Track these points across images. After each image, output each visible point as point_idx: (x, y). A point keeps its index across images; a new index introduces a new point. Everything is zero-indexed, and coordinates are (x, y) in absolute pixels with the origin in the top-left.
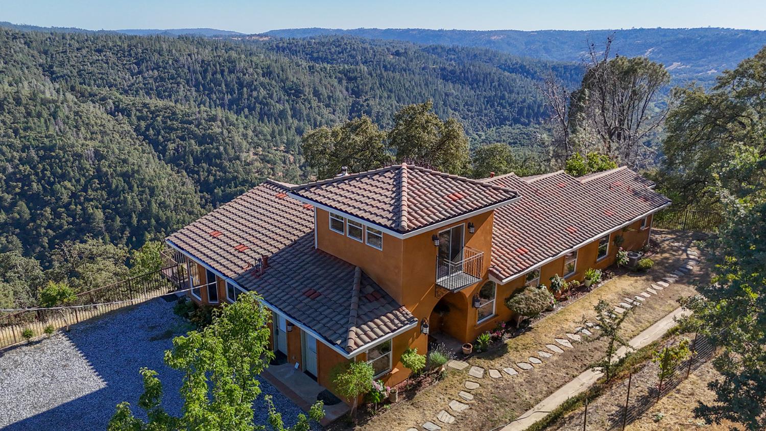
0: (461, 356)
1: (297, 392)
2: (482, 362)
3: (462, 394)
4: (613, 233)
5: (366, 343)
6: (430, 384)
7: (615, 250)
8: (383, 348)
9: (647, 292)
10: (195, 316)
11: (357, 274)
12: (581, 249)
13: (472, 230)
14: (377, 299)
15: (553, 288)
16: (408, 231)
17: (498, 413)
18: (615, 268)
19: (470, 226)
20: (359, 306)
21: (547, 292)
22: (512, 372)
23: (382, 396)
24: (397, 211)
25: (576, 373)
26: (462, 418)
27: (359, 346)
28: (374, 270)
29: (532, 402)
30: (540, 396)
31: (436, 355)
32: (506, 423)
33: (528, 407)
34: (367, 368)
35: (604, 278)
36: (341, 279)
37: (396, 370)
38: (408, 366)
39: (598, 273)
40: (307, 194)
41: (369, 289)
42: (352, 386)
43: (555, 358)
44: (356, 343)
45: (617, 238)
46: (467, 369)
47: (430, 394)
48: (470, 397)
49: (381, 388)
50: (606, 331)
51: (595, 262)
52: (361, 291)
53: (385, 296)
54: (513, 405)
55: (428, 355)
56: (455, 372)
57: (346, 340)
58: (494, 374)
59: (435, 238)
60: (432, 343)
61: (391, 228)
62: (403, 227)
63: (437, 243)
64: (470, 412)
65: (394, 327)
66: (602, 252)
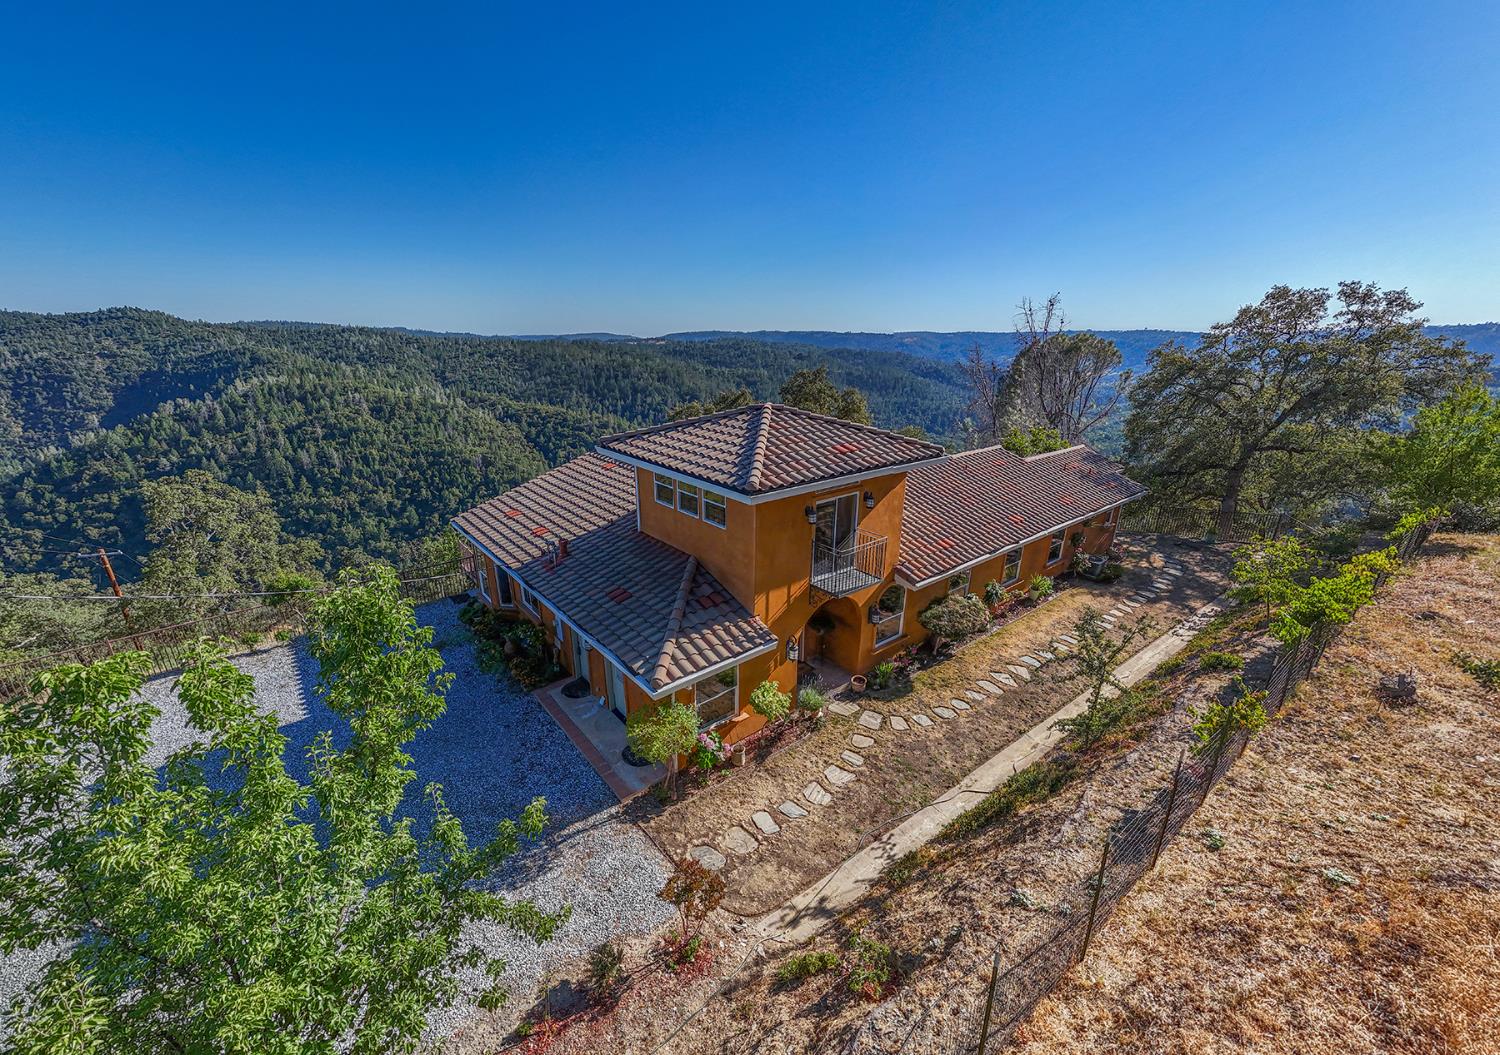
0: (849, 696)
1: (595, 742)
2: (880, 705)
3: (847, 754)
4: (1070, 527)
5: (686, 673)
6: (798, 737)
7: (1070, 553)
8: (725, 679)
9: (1118, 609)
10: (480, 623)
11: (689, 567)
12: (1027, 546)
13: (870, 503)
14: (716, 605)
15: (988, 598)
16: (760, 491)
17: (901, 790)
18: (1070, 577)
19: (866, 497)
20: (684, 615)
21: (981, 604)
22: (925, 721)
23: (715, 758)
24: (746, 462)
25: (1023, 727)
26: (845, 796)
27: (673, 678)
28: (715, 560)
29: (956, 773)
30: (969, 764)
31: (809, 694)
32: (915, 809)
33: (950, 782)
34: (688, 716)
35: (1056, 588)
36: (665, 574)
37: (744, 715)
38: (761, 712)
39: (1049, 582)
40: (622, 447)
41: (706, 590)
42: (657, 745)
43: (991, 702)
44: (669, 674)
45: (1074, 536)
46: (857, 716)
47: (794, 756)
48: (858, 760)
49: (714, 746)
50: (1090, 667)
51: (1045, 567)
52: (691, 592)
53: (729, 600)
54: (926, 777)
55: (795, 692)
56: (837, 719)
57: (653, 669)
58: (898, 724)
59: (808, 511)
60: (805, 676)
61: (734, 488)
62: (751, 484)
63: (813, 519)
64: (857, 786)
65: (738, 649)
66: (1053, 555)
